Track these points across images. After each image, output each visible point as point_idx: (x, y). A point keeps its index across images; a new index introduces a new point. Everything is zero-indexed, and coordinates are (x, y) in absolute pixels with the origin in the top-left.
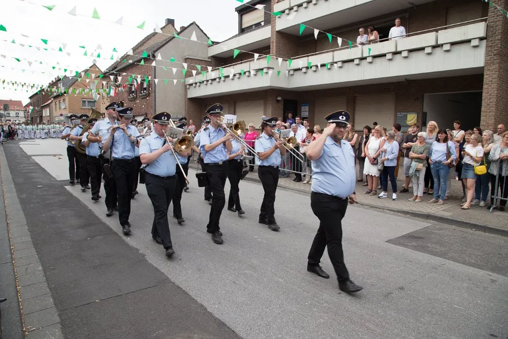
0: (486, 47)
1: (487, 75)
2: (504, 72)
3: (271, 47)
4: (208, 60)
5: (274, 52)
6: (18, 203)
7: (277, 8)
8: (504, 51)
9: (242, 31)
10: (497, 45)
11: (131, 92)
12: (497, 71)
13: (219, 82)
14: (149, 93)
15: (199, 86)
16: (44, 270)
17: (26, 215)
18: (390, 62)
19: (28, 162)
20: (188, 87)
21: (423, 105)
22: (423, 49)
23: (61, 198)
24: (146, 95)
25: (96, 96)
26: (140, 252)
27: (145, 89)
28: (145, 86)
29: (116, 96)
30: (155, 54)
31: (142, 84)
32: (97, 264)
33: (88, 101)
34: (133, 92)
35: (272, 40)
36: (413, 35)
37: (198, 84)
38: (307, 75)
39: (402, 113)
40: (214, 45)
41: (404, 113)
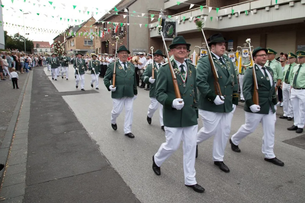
6: (29, 106)
11: (113, 34)
14: (125, 34)
16: (28, 155)
17: (31, 114)
19: (45, 80)
20: (150, 30)
23: (57, 104)
24: (122, 36)
25: (92, 37)
26: (97, 143)
27: (122, 32)
28: (122, 30)
29: (104, 37)
30: (128, 8)
31: (120, 28)
32: (64, 152)
33: (88, 41)
34: (115, 34)
37: (157, 28)
38: (231, 20)
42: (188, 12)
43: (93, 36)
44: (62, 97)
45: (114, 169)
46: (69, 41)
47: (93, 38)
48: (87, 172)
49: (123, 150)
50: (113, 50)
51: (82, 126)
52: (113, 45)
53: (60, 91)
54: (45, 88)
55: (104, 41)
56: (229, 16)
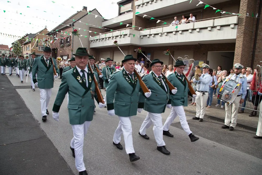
0: (238, 29)
1: (237, 43)
2: (246, 42)
3: (133, 23)
4: (102, 28)
5: (134, 26)
7: (136, 3)
8: (246, 31)
9: (120, 14)
10: (243, 28)
11: (61, 43)
12: (242, 41)
13: (105, 40)
14: (70, 44)
15: (96, 42)
18: (191, 34)
20: (90, 42)
21: (207, 57)
22: (206, 28)
23: (12, 95)
24: (68, 45)
25: (44, 44)
26: (39, 122)
28: (68, 41)
29: (54, 45)
30: (74, 24)
31: (67, 39)
32: (13, 127)
34: (62, 43)
35: (133, 20)
36: (202, 21)
37: (95, 41)
38: (149, 39)
39: (196, 61)
40: (105, 21)
41: (197, 61)
42: (119, 30)
44: (16, 89)
45: (48, 138)
46: (26, 46)
48: (29, 140)
49: (57, 127)
50: (61, 55)
51: (30, 111)
52: (61, 52)
53: (14, 85)
54: (2, 83)
55: (54, 48)
56: (148, 36)
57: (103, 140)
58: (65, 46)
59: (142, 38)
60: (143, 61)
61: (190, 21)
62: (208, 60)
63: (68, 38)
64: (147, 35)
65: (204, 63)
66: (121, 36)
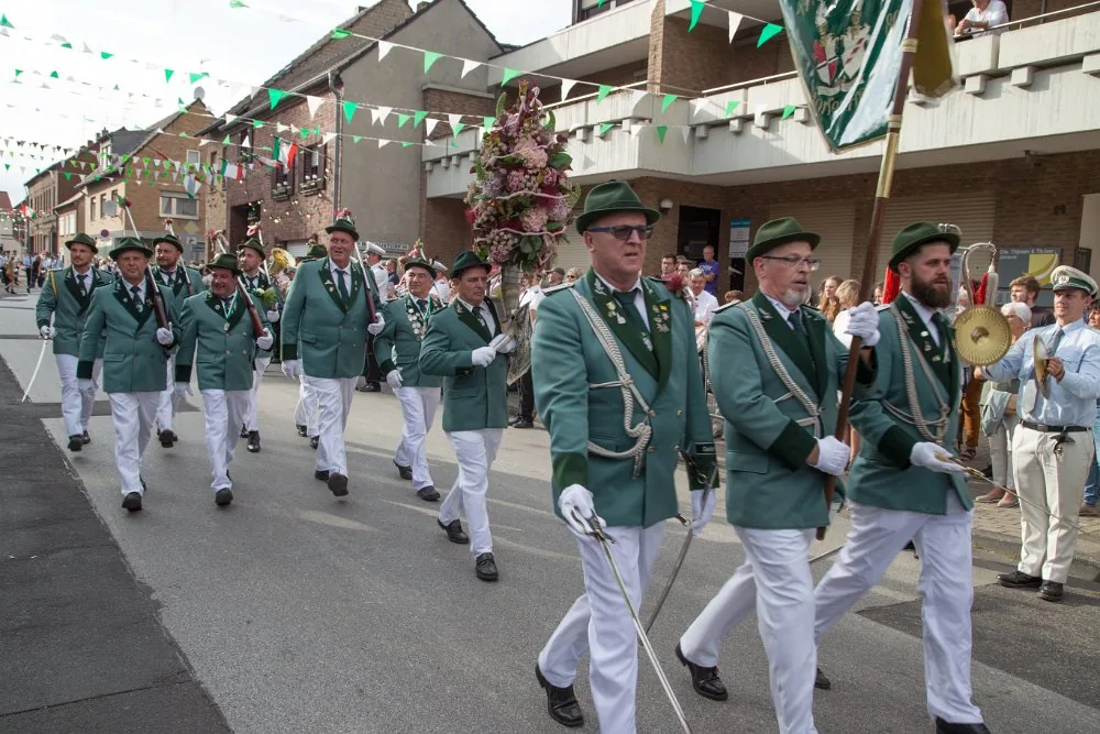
3: (650, 61)
4: (486, 95)
5: (658, 74)
9: (582, 14)
11: (279, 177)
14: (324, 183)
15: (458, 166)
18: (978, 99)
21: (1078, 229)
23: (17, 449)
24: (316, 186)
25: (191, 185)
26: (154, 597)
27: (315, 170)
28: (316, 163)
29: (242, 185)
30: (343, 77)
31: (308, 156)
32: (18, 624)
33: (178, 199)
34: (285, 177)
35: (652, 41)
36: (1046, 20)
37: (454, 161)
38: (742, 141)
39: (1013, 251)
40: (504, 53)
41: (1018, 252)
42: (577, 102)
43: (196, 179)
44: (45, 421)
45: (199, 683)
46: (98, 196)
47: (196, 190)
48: (94, 695)
49: (248, 622)
50: (277, 240)
51: (110, 534)
52: (276, 221)
53: (36, 398)
55: (240, 202)
56: (735, 124)
57: (492, 694)
58: (296, 190)
59: (703, 139)
60: (709, 264)
61: (973, 30)
62: (1083, 243)
63: (312, 147)
64: (731, 122)
65: (1061, 263)
66: (589, 129)
